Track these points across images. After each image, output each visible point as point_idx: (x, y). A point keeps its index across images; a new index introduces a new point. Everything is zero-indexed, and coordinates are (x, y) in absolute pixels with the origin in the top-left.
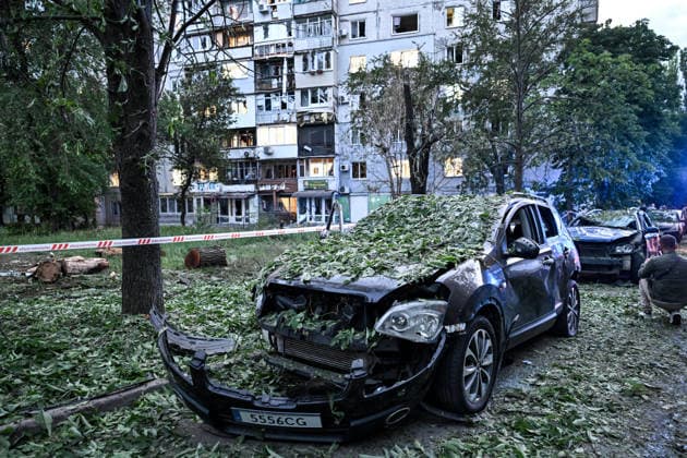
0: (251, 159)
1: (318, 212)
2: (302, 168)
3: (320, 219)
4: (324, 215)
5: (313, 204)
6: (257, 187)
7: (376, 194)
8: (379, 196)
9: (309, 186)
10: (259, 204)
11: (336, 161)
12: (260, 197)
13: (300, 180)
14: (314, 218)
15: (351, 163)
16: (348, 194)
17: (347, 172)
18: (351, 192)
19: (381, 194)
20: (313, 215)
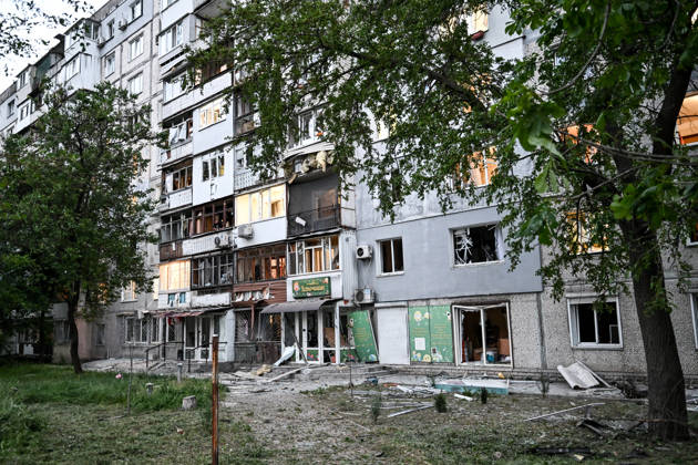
0: (225, 248)
1: (313, 342)
2: (293, 256)
3: (313, 356)
4: (321, 348)
5: (305, 326)
6: (233, 298)
7: (424, 303)
8: (428, 306)
9: (300, 291)
10: (237, 327)
11: (347, 240)
12: (236, 313)
13: (289, 281)
14: (305, 353)
15: (377, 241)
16: (372, 305)
17: (369, 260)
18: (376, 301)
19: (433, 302)
20: (305, 348)
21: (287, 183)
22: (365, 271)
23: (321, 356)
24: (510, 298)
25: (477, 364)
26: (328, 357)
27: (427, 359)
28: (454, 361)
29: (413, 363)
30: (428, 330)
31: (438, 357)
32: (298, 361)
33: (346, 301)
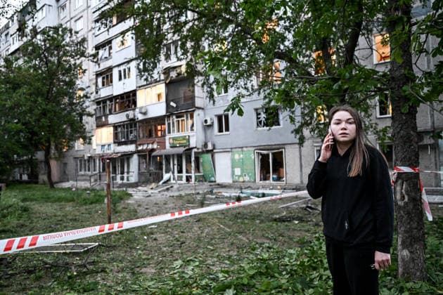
0: (132, 120)
1: (180, 171)
2: (169, 124)
3: (180, 179)
4: (184, 174)
5: (176, 162)
6: (137, 147)
7: (240, 149)
8: (242, 151)
9: (173, 144)
10: (139, 163)
11: (199, 115)
12: (139, 156)
13: (167, 138)
14: (176, 177)
15: (216, 116)
16: (212, 150)
17: (211, 126)
18: (214, 148)
19: (245, 149)
20: (176, 174)
21: (165, 83)
22: (209, 132)
23: (184, 178)
24: (286, 147)
25: (267, 182)
26: (188, 179)
27: (241, 179)
28: (255, 180)
29: (234, 182)
30: (241, 163)
31: (247, 178)
32: (172, 181)
33: (198, 149)
